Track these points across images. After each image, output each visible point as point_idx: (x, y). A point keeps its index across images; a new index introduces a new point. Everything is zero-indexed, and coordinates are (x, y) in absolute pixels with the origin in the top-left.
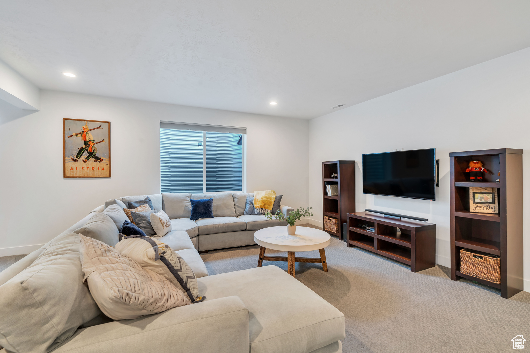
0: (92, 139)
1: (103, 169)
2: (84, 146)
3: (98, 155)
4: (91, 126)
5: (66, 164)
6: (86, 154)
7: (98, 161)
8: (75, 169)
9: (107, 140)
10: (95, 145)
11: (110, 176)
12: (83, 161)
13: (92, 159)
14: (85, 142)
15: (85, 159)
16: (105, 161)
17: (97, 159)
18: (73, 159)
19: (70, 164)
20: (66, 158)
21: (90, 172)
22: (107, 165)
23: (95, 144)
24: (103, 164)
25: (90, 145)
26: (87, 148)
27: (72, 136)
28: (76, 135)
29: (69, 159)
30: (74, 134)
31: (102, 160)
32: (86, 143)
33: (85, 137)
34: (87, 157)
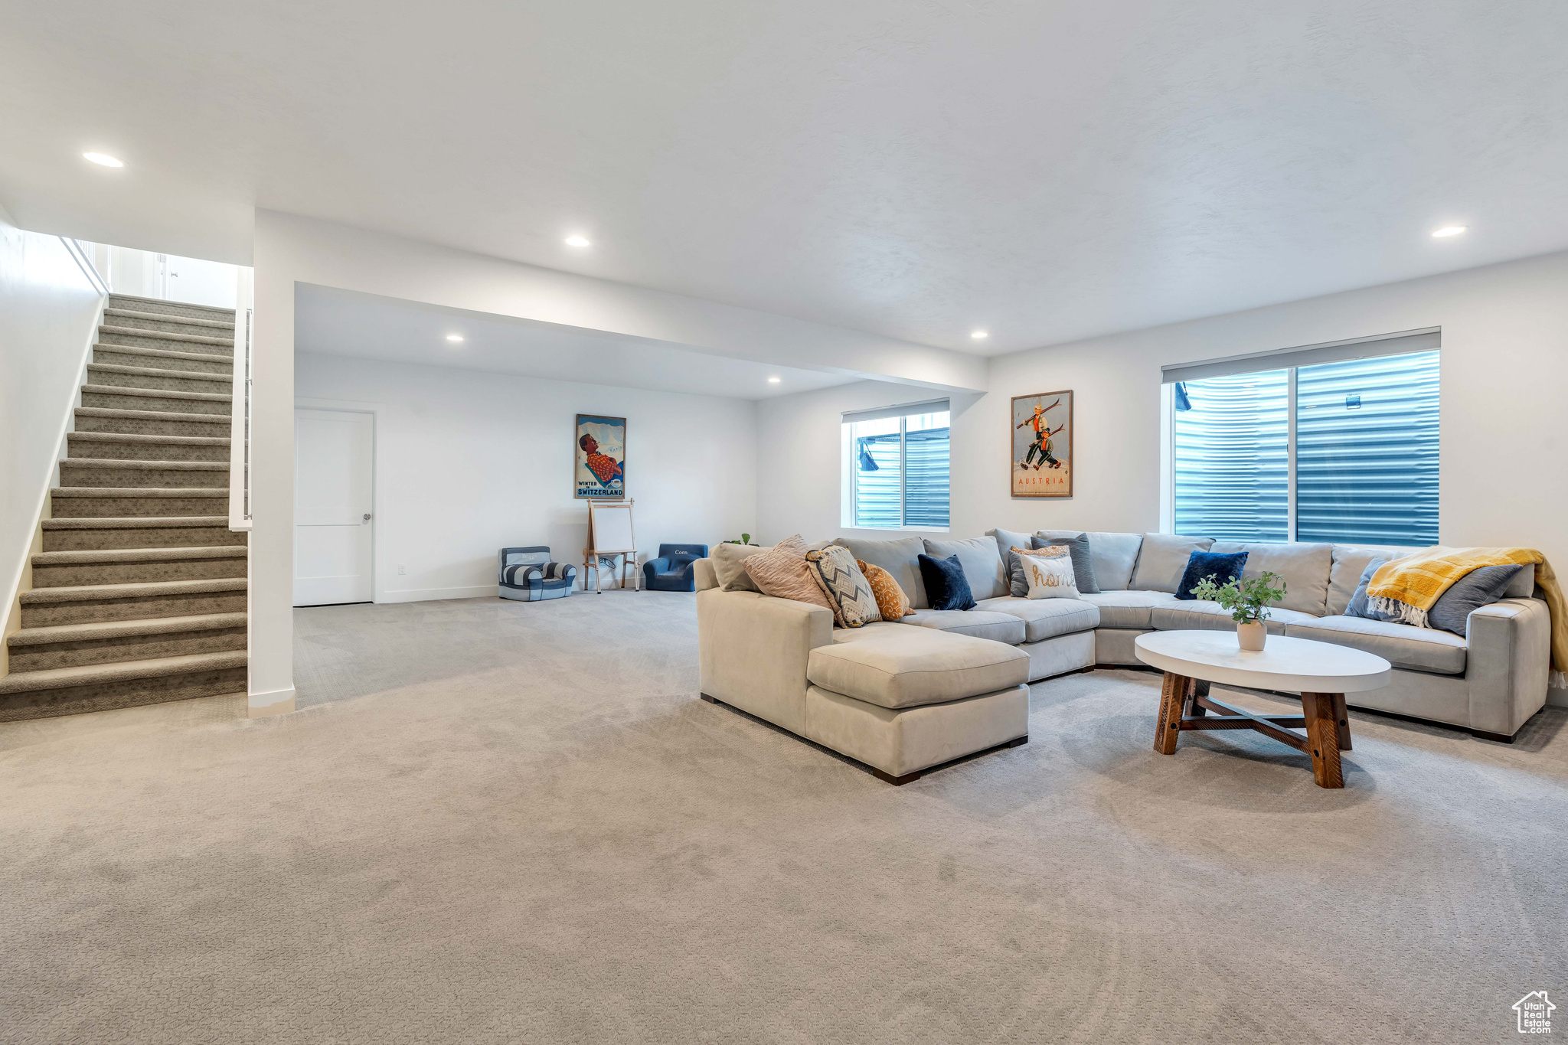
0: (1046, 428)
1: (1061, 481)
2: (1036, 441)
3: (1054, 455)
4: (1047, 402)
5: (1015, 474)
6: (1038, 455)
7: (1055, 465)
8: (1024, 481)
9: (1066, 427)
10: (1051, 438)
11: (1070, 495)
12: (1035, 467)
13: (1046, 463)
14: (1038, 433)
15: (1036, 464)
16: (1065, 466)
17: (1053, 462)
18: (1022, 465)
19: (1021, 474)
20: (1015, 464)
21: (1043, 488)
22: (1066, 472)
23: (1050, 435)
24: (1061, 473)
25: (1043, 438)
26: (1040, 444)
27: (1022, 425)
28: (1027, 423)
29: (1017, 465)
30: (1024, 422)
31: (1060, 464)
32: (1039, 436)
33: (1038, 425)
34: (1040, 460)
